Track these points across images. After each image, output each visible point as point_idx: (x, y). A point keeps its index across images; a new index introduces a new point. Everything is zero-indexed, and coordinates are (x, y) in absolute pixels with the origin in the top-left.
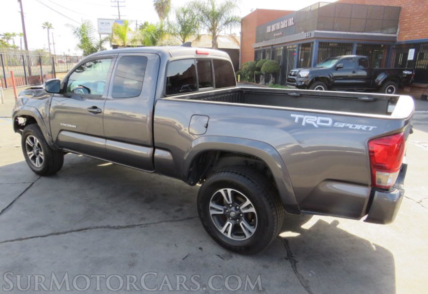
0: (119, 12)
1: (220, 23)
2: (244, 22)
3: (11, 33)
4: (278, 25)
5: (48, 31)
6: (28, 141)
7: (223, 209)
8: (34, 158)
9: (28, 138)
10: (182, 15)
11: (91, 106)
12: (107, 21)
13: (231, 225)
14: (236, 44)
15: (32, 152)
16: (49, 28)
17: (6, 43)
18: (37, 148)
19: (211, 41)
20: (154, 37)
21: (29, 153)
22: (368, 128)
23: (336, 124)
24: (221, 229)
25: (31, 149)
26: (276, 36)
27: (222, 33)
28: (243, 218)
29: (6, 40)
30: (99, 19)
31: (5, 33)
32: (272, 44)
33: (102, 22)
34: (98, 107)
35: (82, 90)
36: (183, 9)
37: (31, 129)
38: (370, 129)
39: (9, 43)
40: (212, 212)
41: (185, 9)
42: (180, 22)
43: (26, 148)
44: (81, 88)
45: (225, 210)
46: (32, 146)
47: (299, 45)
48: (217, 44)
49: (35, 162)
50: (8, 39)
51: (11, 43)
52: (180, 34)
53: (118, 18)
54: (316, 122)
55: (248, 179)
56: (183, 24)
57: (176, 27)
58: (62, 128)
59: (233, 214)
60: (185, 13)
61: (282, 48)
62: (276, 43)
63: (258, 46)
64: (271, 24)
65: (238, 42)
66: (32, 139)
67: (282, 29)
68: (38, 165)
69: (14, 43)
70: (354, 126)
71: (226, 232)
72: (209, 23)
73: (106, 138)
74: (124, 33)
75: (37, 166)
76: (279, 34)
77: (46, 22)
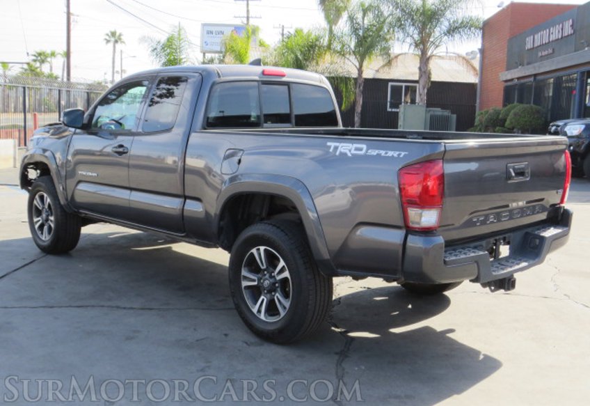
0: (248, 11)
1: (437, 32)
2: (488, 28)
3: (49, 52)
4: (545, 33)
5: (114, 47)
6: (37, 202)
7: (256, 278)
8: (41, 227)
9: (37, 197)
10: (359, 16)
11: (116, 145)
12: (219, 29)
13: (265, 299)
14: (472, 72)
15: (39, 218)
16: (116, 42)
17: (38, 70)
18: (46, 211)
19: (418, 65)
20: (300, 57)
21: (35, 220)
22: (399, 155)
23: (369, 151)
24: (254, 308)
25: (39, 213)
26: (542, 56)
27: (441, 51)
28: (279, 289)
29: (38, 64)
30: (204, 25)
31: (39, 51)
32: (534, 73)
33: (209, 30)
34: (125, 145)
35: (113, 127)
36: (362, 5)
37: (43, 182)
38: (401, 156)
39: (43, 70)
40: (245, 284)
41: (367, 5)
42: (355, 30)
43: (33, 211)
44: (112, 124)
45: (259, 280)
46: (41, 208)
47: (583, 73)
48: (430, 74)
49: (42, 233)
50: (43, 62)
51: (45, 69)
52: (354, 52)
53: (246, 22)
54: (350, 151)
55: (282, 231)
56: (361, 33)
57: (346, 39)
58: (81, 179)
59: (267, 283)
60: (365, 12)
61: (552, 80)
62: (542, 70)
63: (509, 77)
64: (533, 33)
65: (474, 69)
66: (42, 198)
67: (552, 41)
68: (46, 237)
69: (51, 70)
70: (386, 153)
71: (259, 311)
72: (414, 32)
73: (131, 189)
74: (242, 51)
75: (43, 239)
76: (546, 53)
77: (113, 30)
